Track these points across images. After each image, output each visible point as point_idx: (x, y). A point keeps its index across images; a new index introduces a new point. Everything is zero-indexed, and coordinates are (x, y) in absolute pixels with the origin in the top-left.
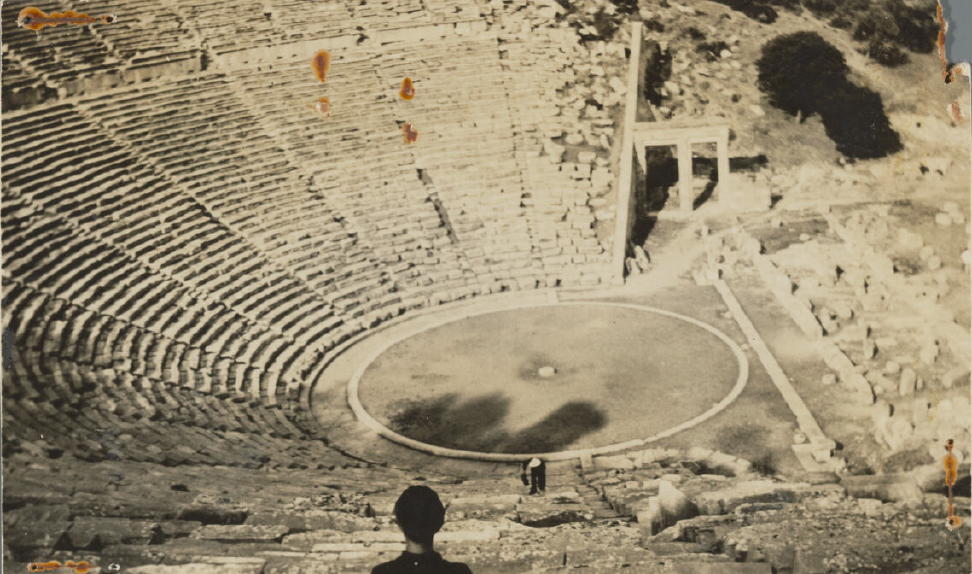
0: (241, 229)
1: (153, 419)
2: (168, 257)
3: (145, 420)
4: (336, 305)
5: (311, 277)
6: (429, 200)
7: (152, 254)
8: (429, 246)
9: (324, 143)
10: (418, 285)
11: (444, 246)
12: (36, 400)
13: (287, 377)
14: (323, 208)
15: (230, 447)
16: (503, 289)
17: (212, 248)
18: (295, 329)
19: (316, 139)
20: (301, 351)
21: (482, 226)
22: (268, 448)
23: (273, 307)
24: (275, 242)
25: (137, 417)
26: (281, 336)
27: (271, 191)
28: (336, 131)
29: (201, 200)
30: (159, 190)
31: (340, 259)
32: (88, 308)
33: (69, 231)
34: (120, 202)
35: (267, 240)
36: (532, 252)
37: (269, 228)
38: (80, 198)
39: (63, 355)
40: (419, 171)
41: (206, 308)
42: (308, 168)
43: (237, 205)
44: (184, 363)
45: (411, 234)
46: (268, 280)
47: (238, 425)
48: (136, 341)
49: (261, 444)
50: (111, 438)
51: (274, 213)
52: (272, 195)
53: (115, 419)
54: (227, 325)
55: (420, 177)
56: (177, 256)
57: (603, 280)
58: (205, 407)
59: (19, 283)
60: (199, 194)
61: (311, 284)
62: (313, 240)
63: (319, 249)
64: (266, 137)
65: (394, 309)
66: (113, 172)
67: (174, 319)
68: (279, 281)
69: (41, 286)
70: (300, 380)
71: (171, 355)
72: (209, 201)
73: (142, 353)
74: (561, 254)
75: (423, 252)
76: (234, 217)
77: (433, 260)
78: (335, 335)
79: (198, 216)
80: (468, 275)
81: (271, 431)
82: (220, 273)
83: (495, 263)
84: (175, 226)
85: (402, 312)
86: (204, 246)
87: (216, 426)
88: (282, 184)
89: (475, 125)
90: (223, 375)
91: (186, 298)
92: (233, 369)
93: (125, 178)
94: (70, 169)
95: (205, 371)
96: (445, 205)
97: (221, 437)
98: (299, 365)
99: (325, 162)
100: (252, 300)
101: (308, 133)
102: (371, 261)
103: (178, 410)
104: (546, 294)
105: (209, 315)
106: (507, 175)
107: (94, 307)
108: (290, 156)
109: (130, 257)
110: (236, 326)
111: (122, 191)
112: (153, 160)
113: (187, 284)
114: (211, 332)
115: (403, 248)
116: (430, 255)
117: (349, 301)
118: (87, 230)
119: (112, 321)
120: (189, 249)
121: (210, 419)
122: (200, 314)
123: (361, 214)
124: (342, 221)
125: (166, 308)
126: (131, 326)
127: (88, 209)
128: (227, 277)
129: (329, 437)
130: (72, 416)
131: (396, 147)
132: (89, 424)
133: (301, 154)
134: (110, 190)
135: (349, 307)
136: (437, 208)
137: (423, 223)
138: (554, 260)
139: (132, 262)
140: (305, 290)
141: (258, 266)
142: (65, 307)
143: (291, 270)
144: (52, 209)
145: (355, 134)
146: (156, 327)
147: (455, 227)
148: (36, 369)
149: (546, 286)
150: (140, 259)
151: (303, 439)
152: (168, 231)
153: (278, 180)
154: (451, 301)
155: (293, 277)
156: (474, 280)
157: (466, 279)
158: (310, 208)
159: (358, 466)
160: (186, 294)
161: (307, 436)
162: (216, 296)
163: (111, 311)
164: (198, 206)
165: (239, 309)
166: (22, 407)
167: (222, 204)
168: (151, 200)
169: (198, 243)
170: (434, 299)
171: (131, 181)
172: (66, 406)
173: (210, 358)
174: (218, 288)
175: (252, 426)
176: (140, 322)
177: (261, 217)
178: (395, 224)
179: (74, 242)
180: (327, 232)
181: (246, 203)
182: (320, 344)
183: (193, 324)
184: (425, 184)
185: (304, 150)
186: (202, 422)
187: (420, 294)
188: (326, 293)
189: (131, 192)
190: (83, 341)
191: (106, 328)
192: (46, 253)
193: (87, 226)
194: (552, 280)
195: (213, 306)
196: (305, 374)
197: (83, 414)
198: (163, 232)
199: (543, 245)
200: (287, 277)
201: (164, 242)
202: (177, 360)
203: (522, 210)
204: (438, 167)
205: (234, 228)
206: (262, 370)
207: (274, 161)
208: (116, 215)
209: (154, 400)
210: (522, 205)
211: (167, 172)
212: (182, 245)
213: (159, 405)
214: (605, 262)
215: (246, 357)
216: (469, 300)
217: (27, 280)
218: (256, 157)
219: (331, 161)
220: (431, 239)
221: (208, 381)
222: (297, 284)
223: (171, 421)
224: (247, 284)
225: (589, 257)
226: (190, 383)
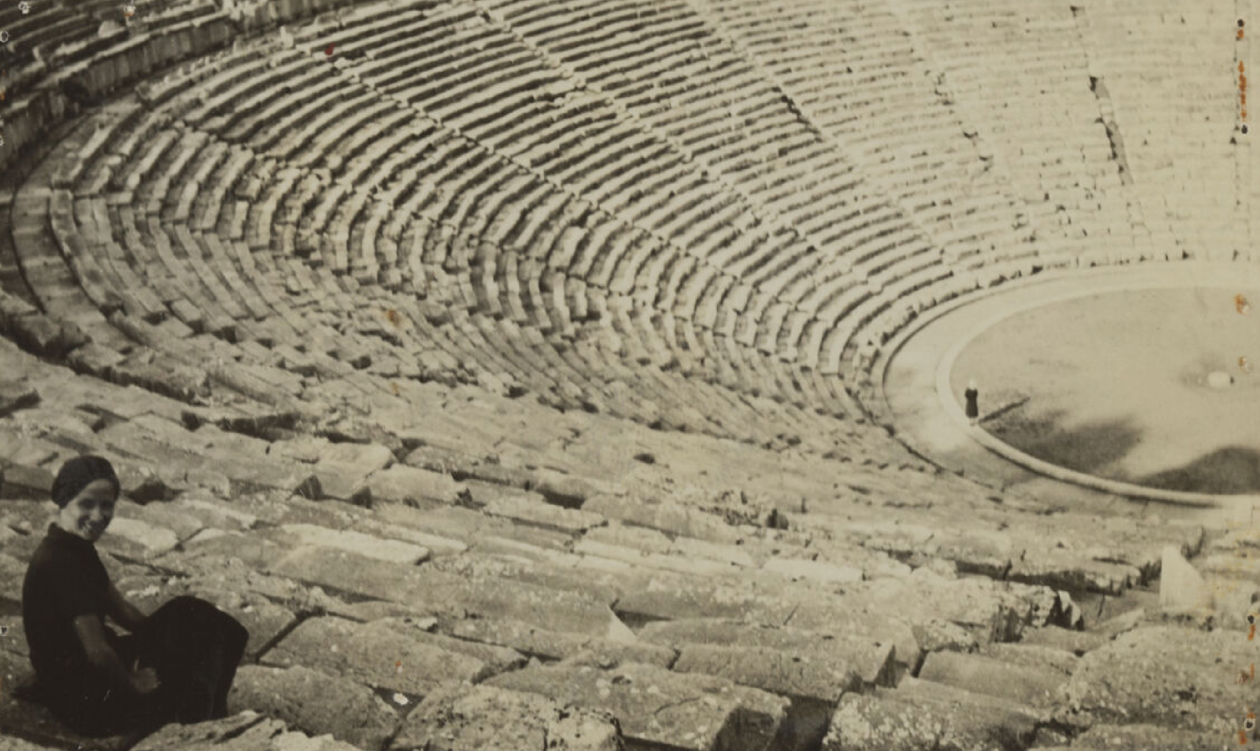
0: (835, 135)
1: (663, 369)
2: (733, 162)
3: (654, 368)
4: (947, 250)
5: (920, 208)
6: (1100, 120)
7: (714, 154)
8: (1090, 185)
9: (965, 28)
10: (1065, 236)
11: (1110, 186)
12: (521, 324)
13: (861, 339)
14: (952, 117)
15: (755, 419)
16: (1185, 256)
17: (792, 155)
18: (886, 275)
19: (956, 22)
20: (887, 306)
21: (1170, 164)
22: (807, 426)
23: (862, 242)
24: (879, 156)
25: (644, 362)
26: (865, 283)
27: (884, 88)
28: (986, 15)
29: (788, 92)
30: (736, 73)
31: (963, 189)
32: (619, 215)
33: (612, 116)
34: (683, 85)
35: (868, 153)
36: (1236, 210)
37: (873, 136)
38: (633, 75)
39: (572, 272)
40: (1093, 80)
41: (771, 234)
42: (939, 62)
43: (836, 102)
44: (727, 302)
45: (1066, 166)
46: (860, 206)
47: (775, 390)
48: (669, 265)
49: (799, 421)
50: (601, 383)
51: (884, 118)
52: (885, 94)
53: (613, 360)
54: (794, 260)
55: (1093, 88)
56: (746, 161)
58: (739, 362)
59: (538, 176)
60: (788, 83)
61: (918, 219)
62: (929, 160)
63: (937, 172)
64: (890, 14)
65: (1026, 266)
66: (681, 45)
67: (726, 243)
68: (875, 208)
69: (565, 182)
70: (877, 344)
71: (711, 289)
72: (799, 93)
73: (675, 281)
75: (1080, 192)
76: (830, 118)
77: (1092, 204)
78: (939, 290)
79: (782, 112)
80: (1137, 230)
81: (819, 405)
82: (798, 189)
83: (1179, 218)
84: (749, 123)
85: (1036, 270)
86: (783, 152)
87: (747, 388)
88: (901, 79)
89: (1183, 21)
90: (775, 323)
91: (748, 218)
92: (790, 317)
93: (695, 53)
94: (627, 36)
95: (753, 315)
96: (1122, 130)
97: (747, 403)
98: (881, 325)
99: (966, 55)
100: (835, 230)
101: (947, 13)
102: (1006, 196)
103: (702, 361)
104: (1246, 269)
105: (773, 242)
106: (1217, 97)
107: (627, 215)
108: (918, 43)
109: (684, 156)
110: (806, 262)
111: (687, 70)
112: (735, 33)
113: (751, 200)
114: (772, 265)
115: (1053, 183)
116: (1089, 196)
117: (966, 247)
118: (636, 116)
119: (646, 235)
120: (762, 153)
121: (740, 378)
122: (762, 241)
123: (1003, 130)
124: (975, 138)
125: (718, 227)
126: (669, 245)
127: (640, 91)
128: (806, 196)
129: (897, 426)
130: (560, 349)
131: (1065, 44)
132: (578, 363)
133: (932, 40)
134: (672, 68)
135: (964, 255)
136: (1109, 134)
137: (1086, 152)
139: (685, 163)
140: (908, 226)
141: (852, 186)
142: (588, 213)
143: (894, 196)
144: (597, 86)
145: (1012, 19)
146: (700, 251)
147: (1132, 162)
148: (534, 286)
149: (1247, 259)
150: (698, 159)
151: (861, 422)
152: (739, 127)
153: (895, 75)
154: (1108, 264)
155: (895, 206)
156: (1145, 239)
157: (1134, 236)
158: (933, 116)
159: (921, 470)
160: (749, 212)
161: (868, 420)
162: (787, 220)
163: (647, 223)
164: (784, 99)
165: (815, 240)
166: (500, 330)
167: (816, 100)
168: (723, 85)
169: (776, 146)
170: (1084, 259)
171: (703, 58)
172: (557, 338)
173: (762, 301)
174: (791, 208)
175: (796, 396)
176: (681, 242)
177: (866, 120)
178: (1048, 149)
179: (615, 131)
180: (951, 151)
181: (847, 100)
182: (914, 301)
183: (750, 251)
184: (1097, 97)
185: (938, 36)
186: (728, 382)
187: (1067, 249)
188: (936, 231)
189: (700, 73)
190: (602, 257)
191: (636, 243)
192: (577, 141)
193: (636, 111)
195: (781, 232)
196: (886, 338)
197: (575, 350)
198: (733, 128)
199: (1253, 201)
200: (887, 205)
201: (732, 141)
202: (718, 296)
203: (1232, 147)
204: (1120, 76)
205: (826, 133)
206: (830, 324)
207: (894, 48)
208: (675, 101)
209: (673, 344)
210: (1233, 141)
211: (752, 50)
212: (754, 148)
213: (679, 351)
215: (810, 306)
216: (1134, 266)
217: (549, 173)
218: (871, 41)
219: (972, 54)
220: (1094, 176)
221: (752, 328)
222: (898, 215)
223: (686, 375)
224: (832, 207)
226: (728, 329)
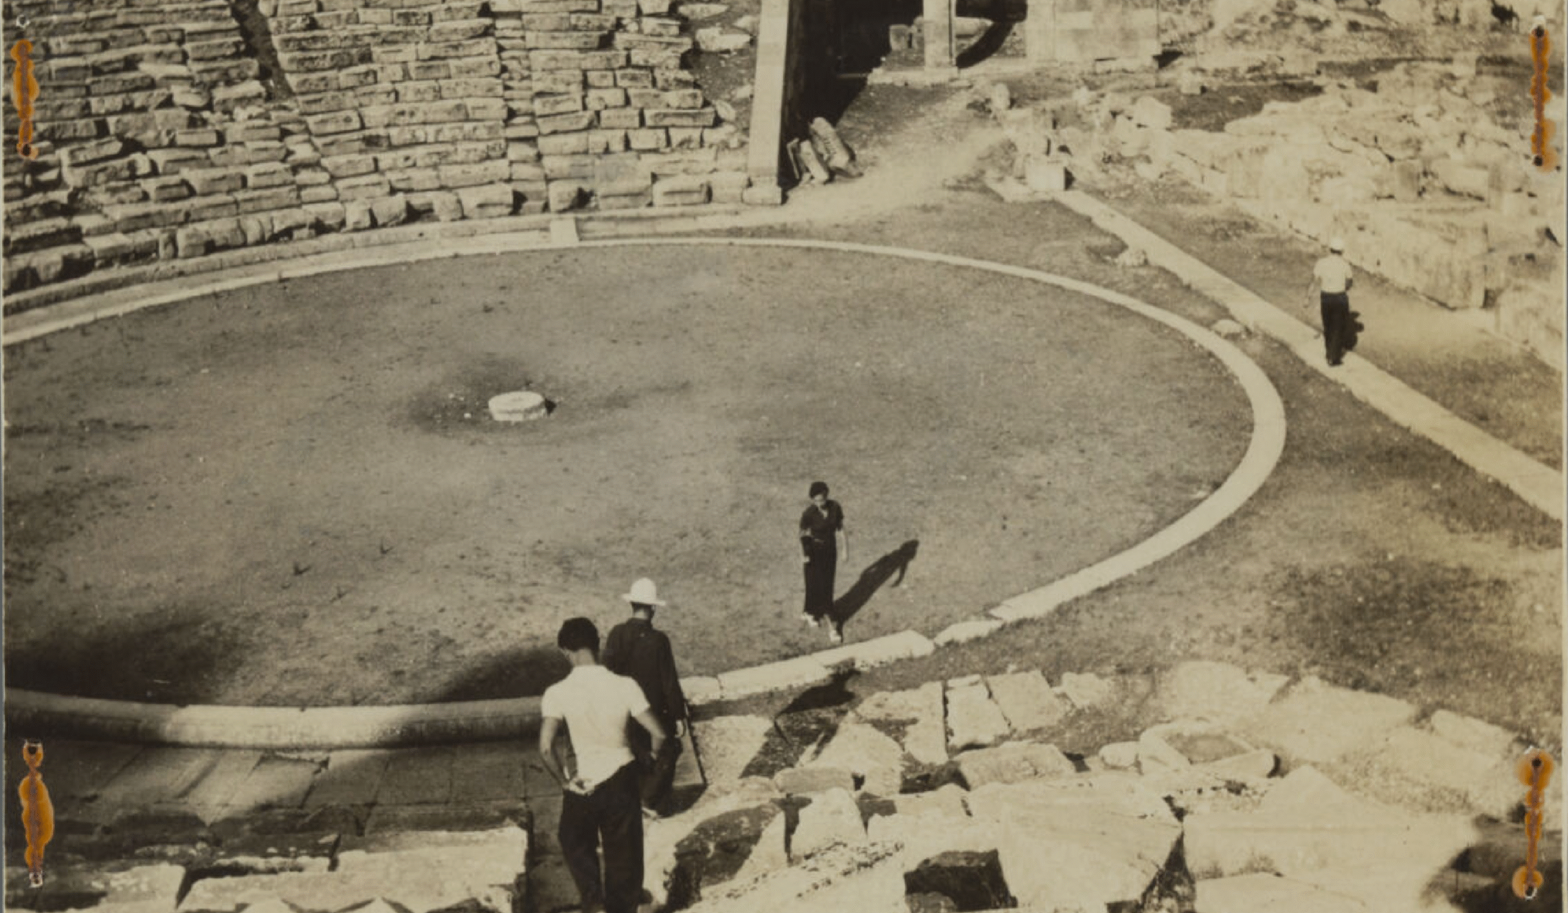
10: (145, 197)
11: (244, 101)
16: (413, 215)
21: (366, 57)
36: (507, 122)
45: (149, 70)
57: (716, 193)
74: (590, 127)
75: (176, 116)
77: (204, 136)
80: (306, 176)
83: (394, 147)
104: (546, 229)
115: (117, 102)
116: (197, 122)
137: (188, 46)
138: (573, 142)
147: (286, 57)
149: (546, 208)
154: (243, 244)
156: (327, 192)
157: (301, 187)
170: (190, 237)
178: (105, 45)
194: (561, 192)
199: (538, 106)
214: (725, 146)
216: (304, 242)
220: (207, 85)
225: (677, 136)
